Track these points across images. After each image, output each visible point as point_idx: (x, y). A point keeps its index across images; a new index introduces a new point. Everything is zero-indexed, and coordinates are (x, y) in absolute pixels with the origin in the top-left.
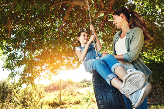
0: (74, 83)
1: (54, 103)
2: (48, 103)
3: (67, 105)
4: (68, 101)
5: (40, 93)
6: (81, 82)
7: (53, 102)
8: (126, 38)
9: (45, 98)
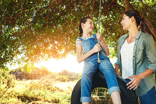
0: (50, 73)
1: (24, 96)
2: (17, 95)
3: (41, 101)
4: (43, 97)
5: (9, 81)
6: (60, 74)
7: (24, 94)
8: (135, 44)
9: (14, 88)
